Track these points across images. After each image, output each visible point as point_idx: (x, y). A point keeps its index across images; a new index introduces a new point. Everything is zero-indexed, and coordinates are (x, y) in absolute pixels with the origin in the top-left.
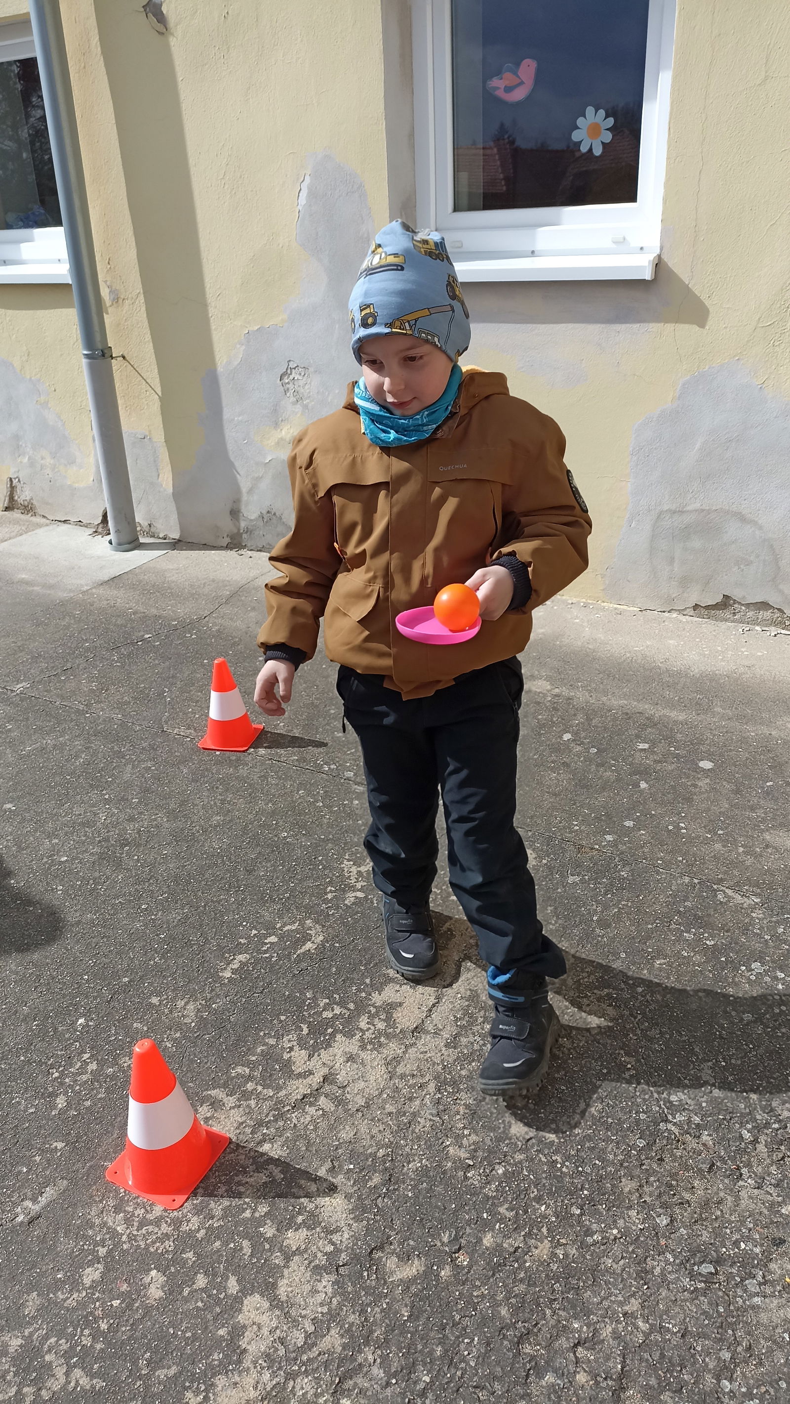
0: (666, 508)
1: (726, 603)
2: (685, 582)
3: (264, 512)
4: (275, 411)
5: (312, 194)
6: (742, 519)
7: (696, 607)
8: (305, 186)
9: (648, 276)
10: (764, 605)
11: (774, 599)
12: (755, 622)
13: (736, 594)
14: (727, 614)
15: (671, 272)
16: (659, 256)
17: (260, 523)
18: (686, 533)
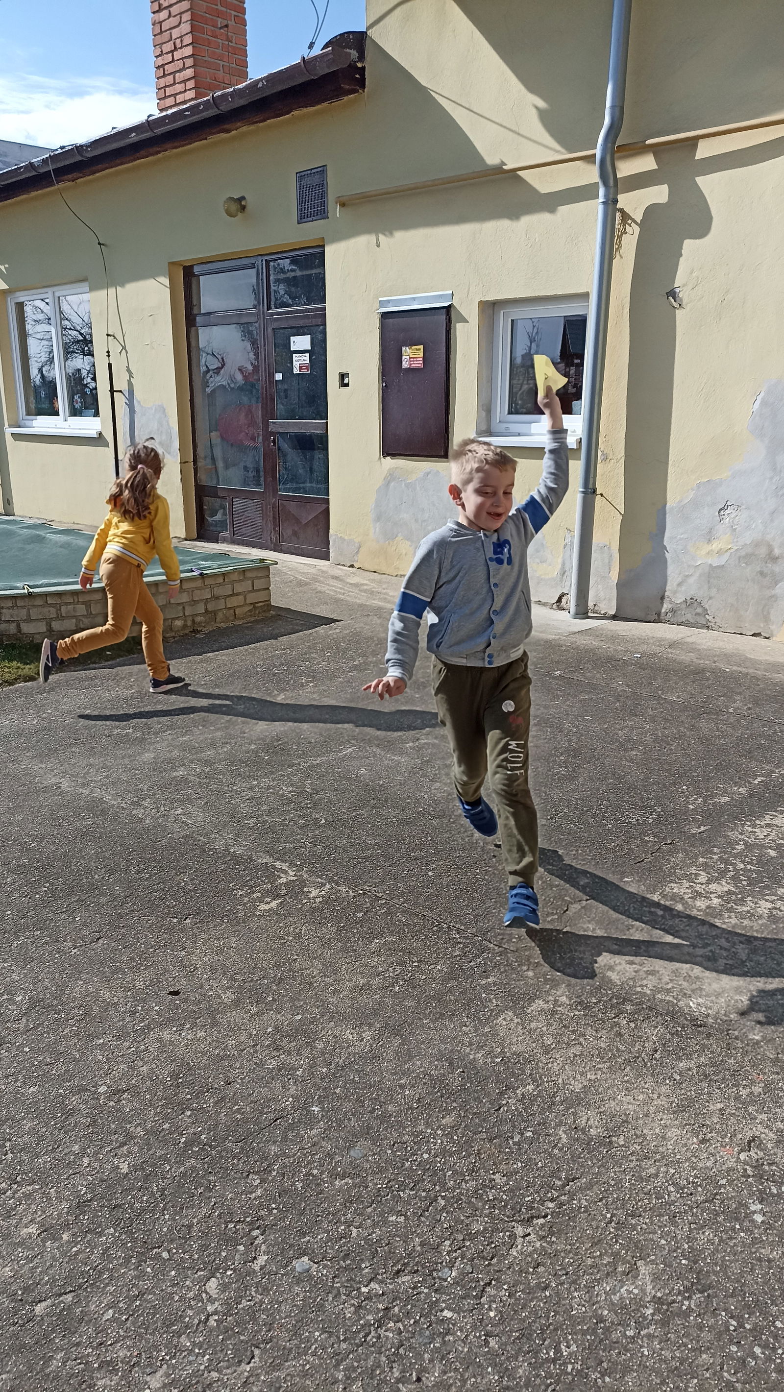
3: (688, 599)
4: (710, 532)
5: (764, 403)
8: (759, 398)
17: (684, 606)
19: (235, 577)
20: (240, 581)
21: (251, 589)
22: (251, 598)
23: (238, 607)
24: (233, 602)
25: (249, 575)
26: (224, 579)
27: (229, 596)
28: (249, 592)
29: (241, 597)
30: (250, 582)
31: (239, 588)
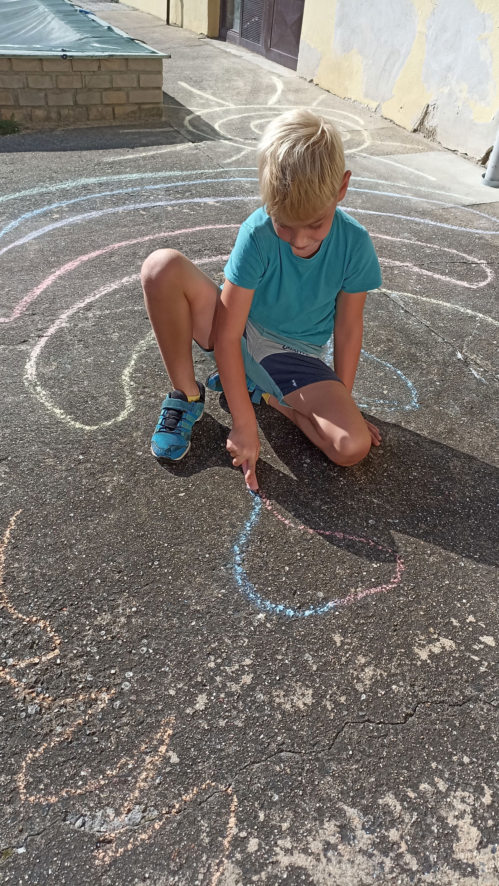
19: (115, 66)
20: (121, 72)
21: (135, 85)
22: (136, 96)
23: (120, 105)
24: (113, 97)
25: (132, 66)
26: (99, 67)
27: (106, 89)
28: (135, 88)
29: (122, 94)
30: (134, 76)
31: (119, 82)
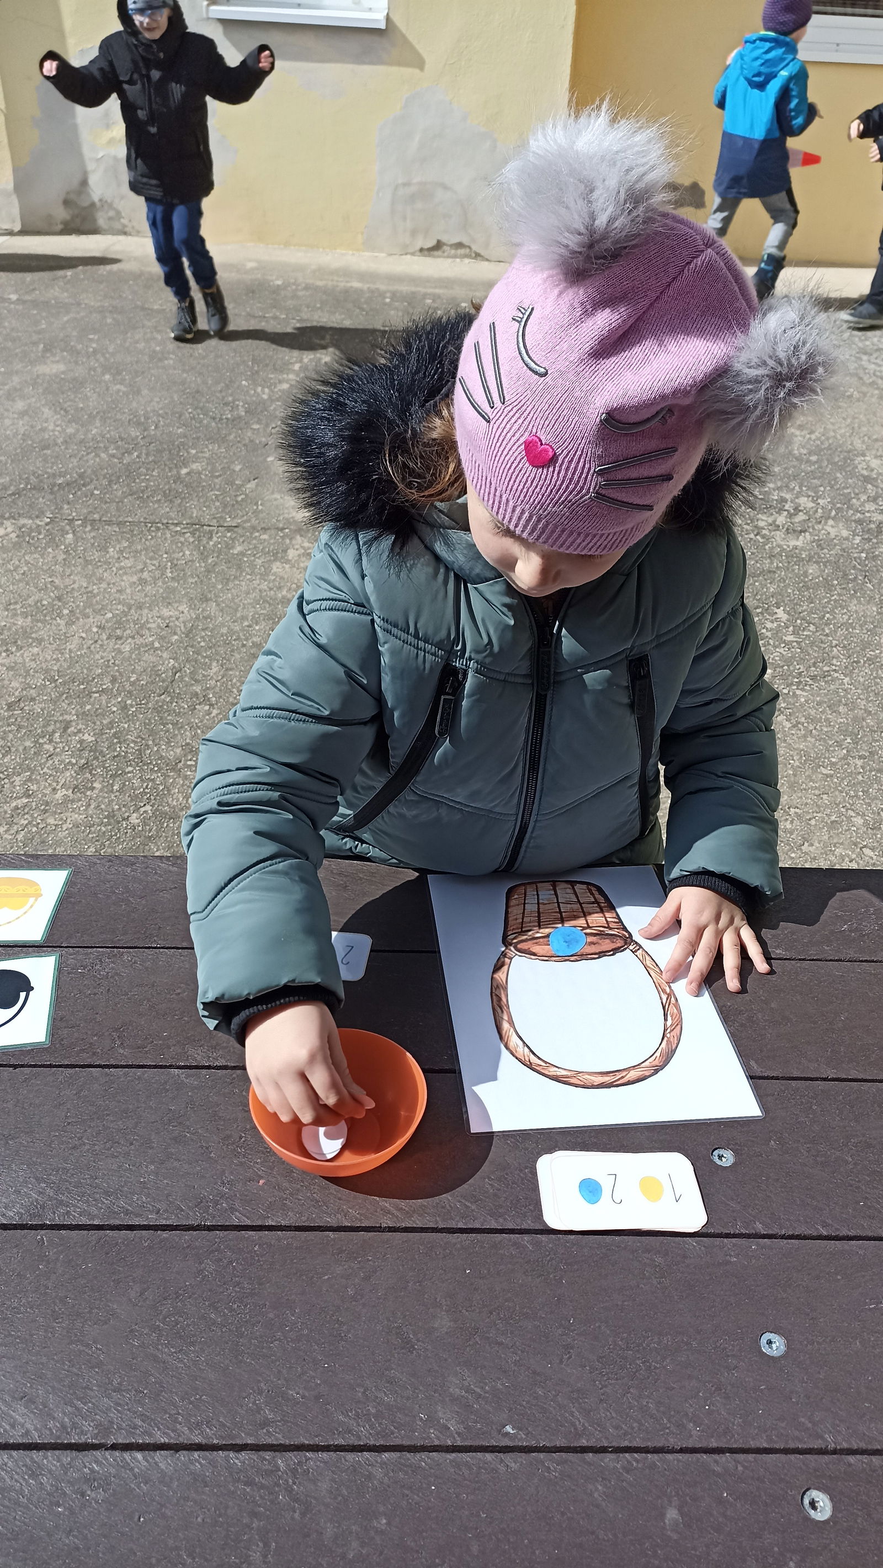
0: (400, 181)
1: (439, 246)
2: (414, 233)
3: (97, 200)
4: (106, 115)
6: (445, 187)
7: (421, 250)
9: (382, 26)
10: (460, 245)
11: (465, 241)
12: (455, 257)
13: (444, 239)
14: (439, 253)
15: (395, 26)
16: (388, 14)
18: (413, 198)
